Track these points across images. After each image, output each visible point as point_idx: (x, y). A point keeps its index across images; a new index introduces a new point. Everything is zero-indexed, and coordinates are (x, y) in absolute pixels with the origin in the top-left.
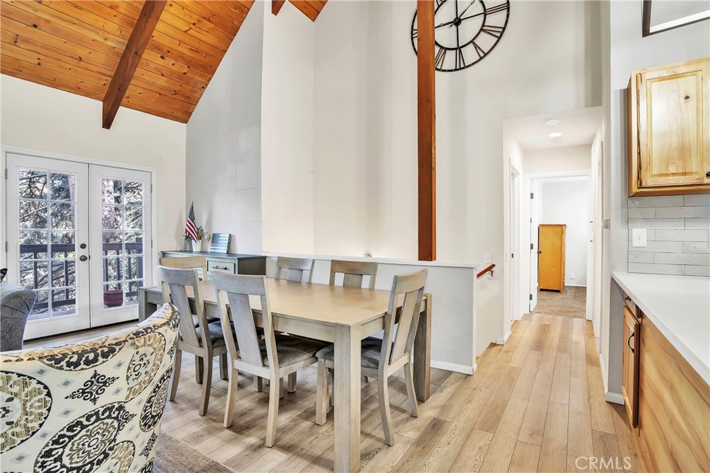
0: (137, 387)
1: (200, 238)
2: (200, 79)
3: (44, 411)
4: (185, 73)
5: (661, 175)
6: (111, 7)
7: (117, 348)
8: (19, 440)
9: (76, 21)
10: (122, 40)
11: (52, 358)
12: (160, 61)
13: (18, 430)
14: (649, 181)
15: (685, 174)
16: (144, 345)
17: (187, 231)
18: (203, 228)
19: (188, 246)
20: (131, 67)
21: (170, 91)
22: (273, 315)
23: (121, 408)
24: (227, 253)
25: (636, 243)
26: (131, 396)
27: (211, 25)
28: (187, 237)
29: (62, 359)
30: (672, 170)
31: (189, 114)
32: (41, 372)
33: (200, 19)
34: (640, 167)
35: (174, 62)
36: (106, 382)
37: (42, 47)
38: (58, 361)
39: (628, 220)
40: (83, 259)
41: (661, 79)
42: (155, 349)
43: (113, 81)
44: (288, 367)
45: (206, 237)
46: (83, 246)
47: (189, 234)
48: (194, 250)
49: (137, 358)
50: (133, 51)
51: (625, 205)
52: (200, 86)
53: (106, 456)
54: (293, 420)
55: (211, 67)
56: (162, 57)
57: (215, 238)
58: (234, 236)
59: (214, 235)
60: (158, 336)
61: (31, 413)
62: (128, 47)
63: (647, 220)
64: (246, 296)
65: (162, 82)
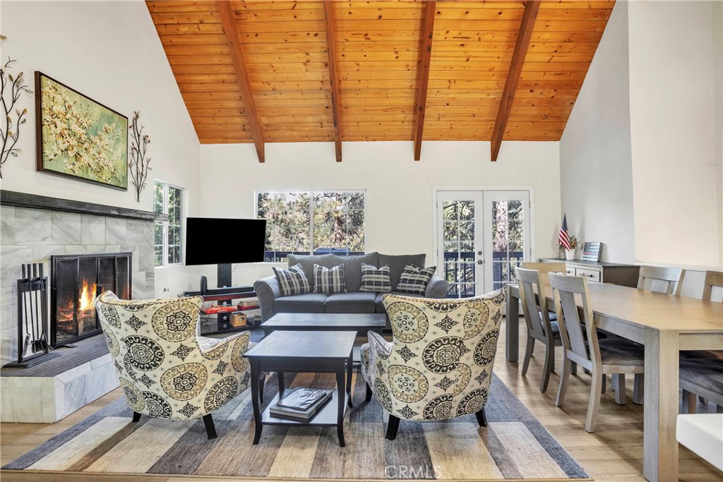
0: (471, 333)
1: (573, 247)
2: (568, 97)
3: (425, 328)
4: (553, 97)
6: (490, 70)
7: (458, 305)
8: (417, 339)
9: (469, 91)
10: (499, 91)
11: (428, 303)
12: (530, 95)
13: (416, 334)
16: (474, 307)
17: (560, 241)
18: (576, 236)
19: (562, 254)
20: (507, 108)
21: (541, 116)
22: (595, 314)
23: (461, 342)
24: (598, 262)
26: (467, 337)
27: (572, 45)
28: (561, 246)
29: (432, 304)
31: (561, 131)
32: (424, 308)
33: (560, 44)
35: (541, 91)
36: (452, 323)
37: (452, 116)
38: (431, 305)
40: (480, 263)
42: (481, 312)
43: (496, 124)
44: (613, 367)
45: (579, 245)
46: (480, 253)
47: (563, 243)
48: (568, 258)
49: (469, 314)
50: (508, 96)
52: (568, 103)
53: (454, 367)
54: (625, 424)
55: (577, 82)
56: (531, 91)
57: (586, 248)
58: (605, 245)
59: (586, 244)
60: (483, 305)
61: (421, 328)
62: (504, 95)
64: (571, 294)
65: (533, 111)
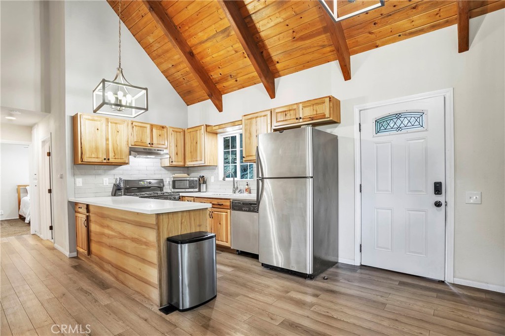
5: (90, 158)
14: (85, 159)
15: (97, 158)
25: (78, 184)
30: (93, 156)
34: (82, 153)
39: (74, 175)
41: (89, 120)
51: (73, 168)
63: (82, 174)
